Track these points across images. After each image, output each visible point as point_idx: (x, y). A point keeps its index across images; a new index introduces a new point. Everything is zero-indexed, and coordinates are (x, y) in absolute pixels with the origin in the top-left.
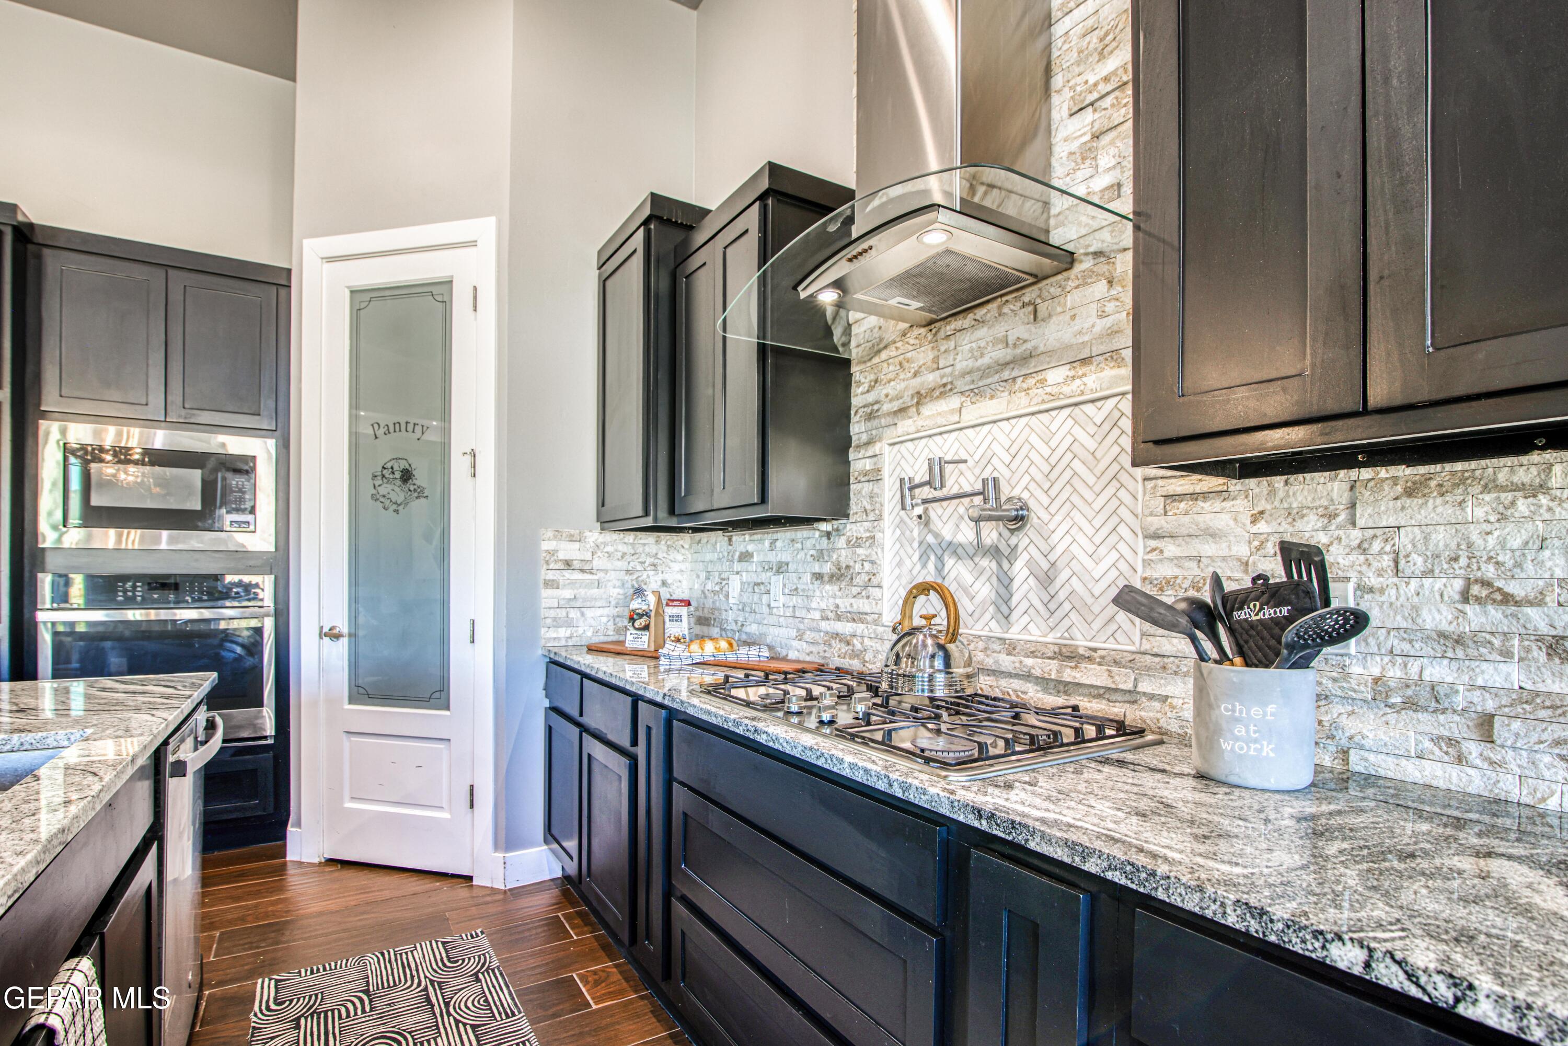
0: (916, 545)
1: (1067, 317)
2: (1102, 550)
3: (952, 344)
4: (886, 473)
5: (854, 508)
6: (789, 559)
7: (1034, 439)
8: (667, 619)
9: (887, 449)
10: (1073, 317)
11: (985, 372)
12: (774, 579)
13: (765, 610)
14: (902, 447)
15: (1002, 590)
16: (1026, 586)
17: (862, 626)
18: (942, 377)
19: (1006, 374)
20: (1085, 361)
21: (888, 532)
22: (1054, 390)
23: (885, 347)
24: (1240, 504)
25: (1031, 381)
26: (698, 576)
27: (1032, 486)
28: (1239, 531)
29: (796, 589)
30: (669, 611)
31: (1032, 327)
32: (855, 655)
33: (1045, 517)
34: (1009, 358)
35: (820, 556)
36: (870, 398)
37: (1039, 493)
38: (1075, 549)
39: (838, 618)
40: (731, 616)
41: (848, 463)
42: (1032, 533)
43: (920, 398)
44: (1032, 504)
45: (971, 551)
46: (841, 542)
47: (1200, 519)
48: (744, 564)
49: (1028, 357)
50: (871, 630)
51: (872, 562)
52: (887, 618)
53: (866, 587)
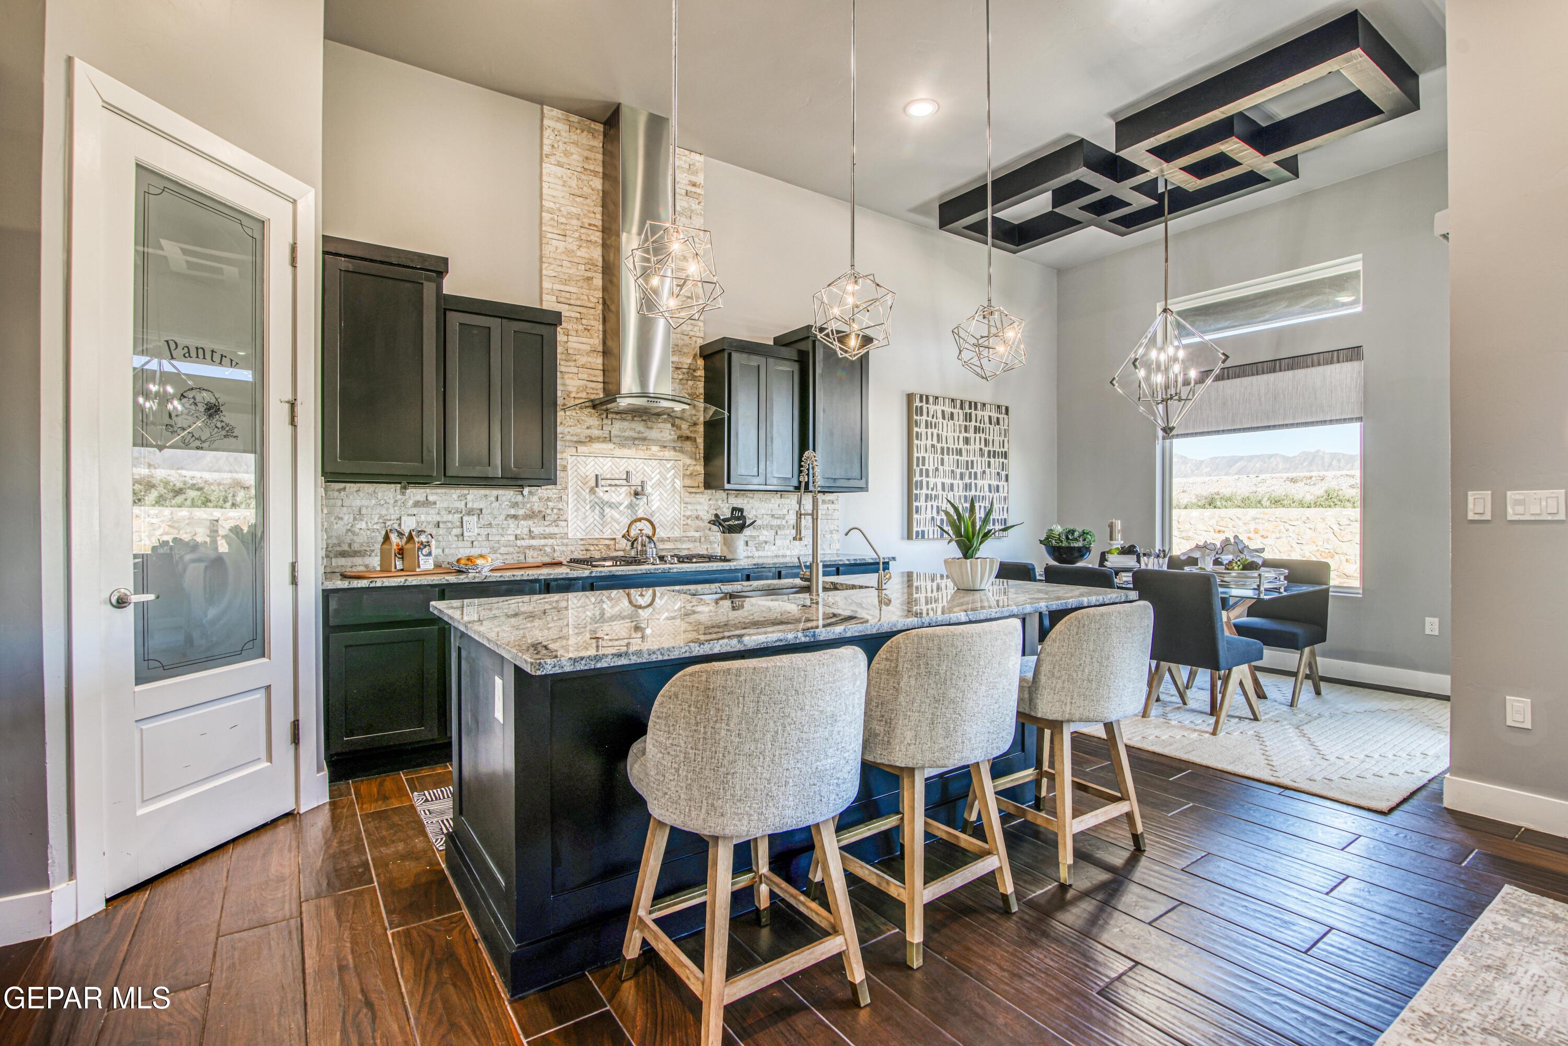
0: (588, 502)
1: (659, 430)
3: (609, 423)
4: (569, 467)
6: (482, 506)
9: (569, 457)
10: (661, 432)
11: (627, 438)
12: (465, 519)
13: (452, 538)
17: (552, 540)
18: (604, 434)
19: (635, 442)
20: (665, 447)
22: (653, 453)
24: (706, 496)
25: (645, 448)
29: (490, 524)
32: (545, 554)
34: (636, 437)
35: (515, 505)
38: (662, 506)
39: (533, 538)
42: (645, 500)
43: (591, 439)
46: (535, 499)
47: (697, 499)
48: (423, 510)
49: (644, 439)
50: (559, 542)
51: (559, 509)
52: (570, 536)
53: (555, 521)
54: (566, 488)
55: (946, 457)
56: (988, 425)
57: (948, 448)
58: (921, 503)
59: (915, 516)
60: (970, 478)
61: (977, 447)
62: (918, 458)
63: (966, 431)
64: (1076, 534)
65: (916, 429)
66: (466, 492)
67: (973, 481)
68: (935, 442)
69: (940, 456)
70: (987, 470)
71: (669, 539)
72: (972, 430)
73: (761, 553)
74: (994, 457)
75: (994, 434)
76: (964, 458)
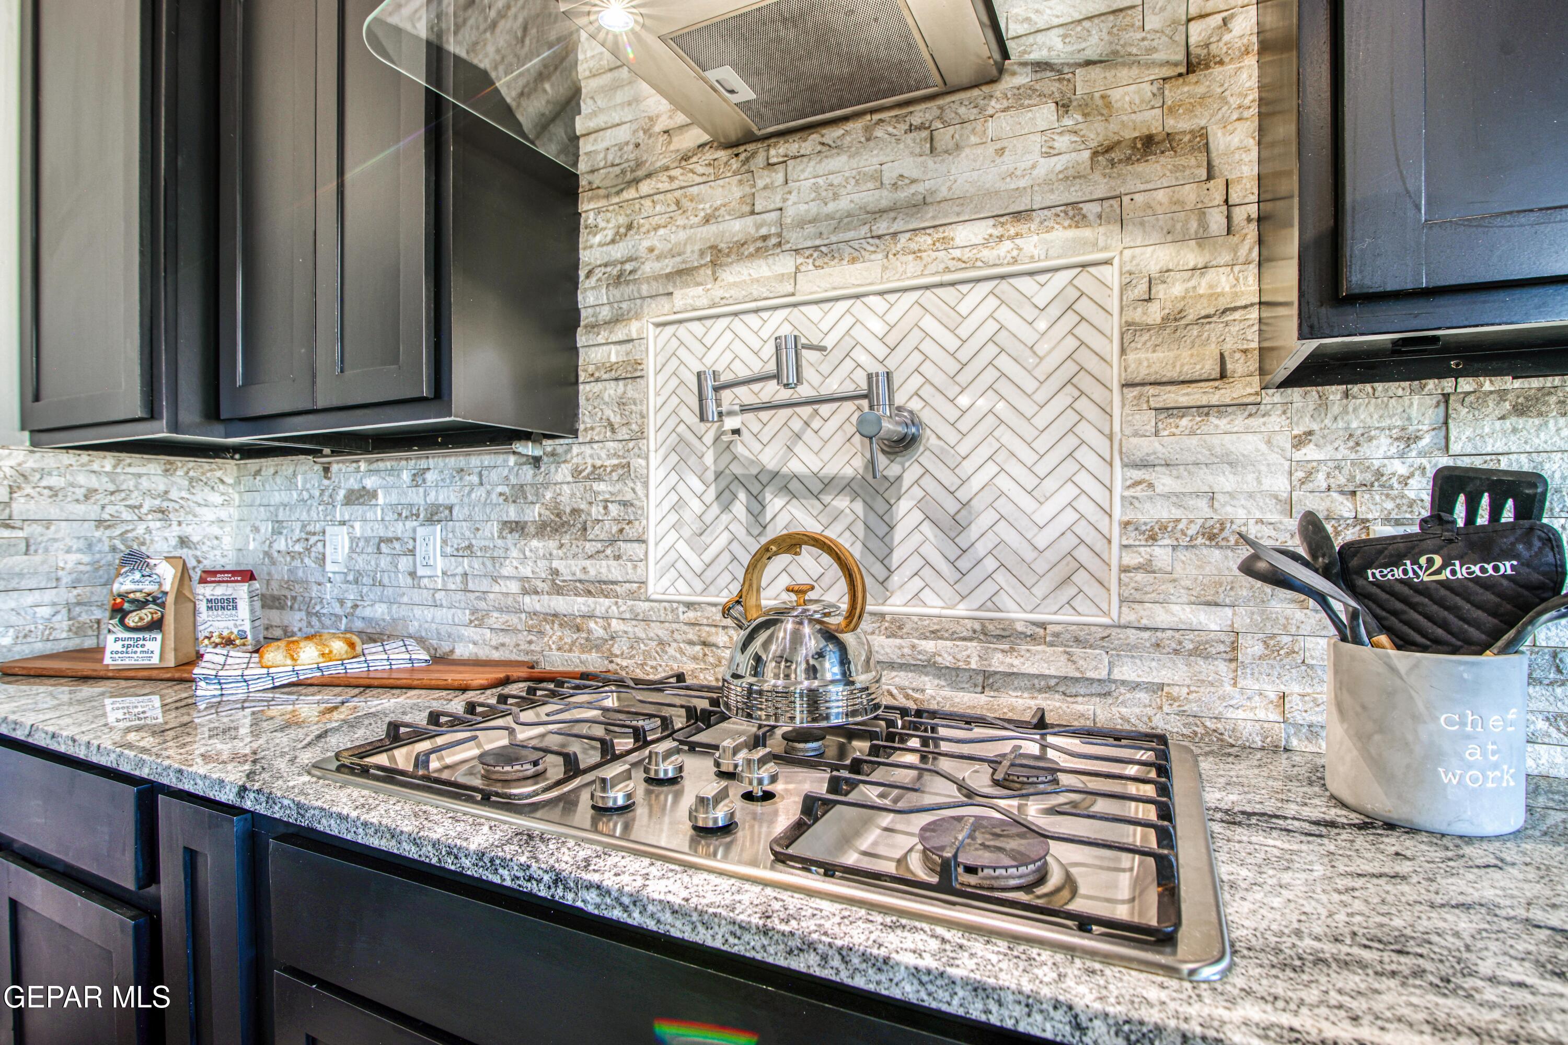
0: (710, 476)
1: (991, 148)
2: (1050, 484)
3: (779, 177)
4: (650, 366)
5: (585, 419)
6: (453, 499)
7: (928, 323)
8: (202, 606)
9: (652, 331)
10: (1001, 152)
11: (843, 221)
12: (421, 532)
13: (404, 580)
14: (682, 330)
15: (874, 544)
16: (917, 538)
17: (607, 602)
18: (758, 227)
19: (882, 227)
20: (1018, 216)
21: (654, 460)
22: (967, 254)
23: (649, 176)
24: (1275, 421)
25: (924, 240)
26: (256, 529)
27: (927, 392)
28: (1274, 457)
29: (470, 547)
30: (206, 591)
31: (930, 163)
32: (592, 645)
33: (951, 436)
34: (884, 203)
35: (518, 494)
36: (618, 252)
37: (939, 402)
38: (1003, 482)
39: (558, 590)
40: (329, 592)
41: (575, 350)
42: (927, 459)
43: (718, 256)
44: (926, 416)
45: (816, 487)
46: (563, 473)
47: (1215, 441)
48: (358, 510)
49: (920, 204)
50: (625, 606)
51: (625, 504)
52: (654, 589)
53: (612, 541)
54: (640, 435)
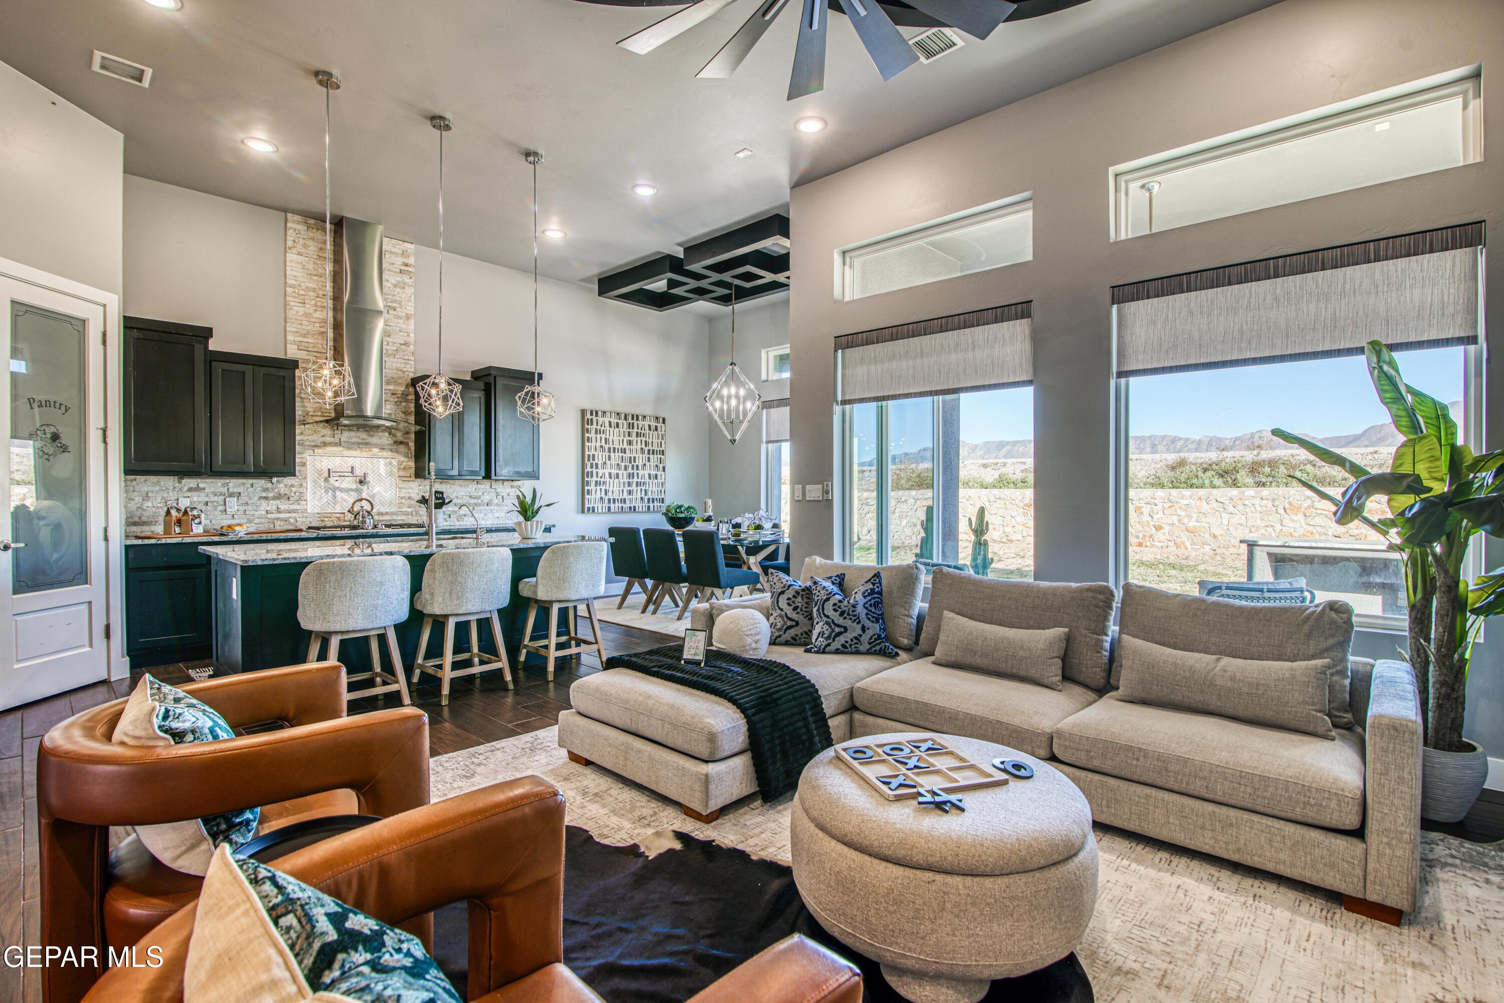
0: (322, 487)
2: (388, 491)
3: (339, 432)
4: (308, 463)
6: (240, 491)
7: (368, 463)
9: (313, 457)
11: (353, 443)
12: (227, 499)
17: (295, 514)
18: (335, 440)
19: (360, 446)
20: (384, 449)
21: (308, 483)
22: (374, 453)
23: (309, 423)
24: (417, 483)
25: (367, 450)
29: (247, 503)
32: (289, 523)
33: (372, 482)
34: (360, 443)
38: (381, 490)
39: (280, 512)
43: (325, 444)
46: (282, 485)
47: (409, 485)
48: (195, 493)
49: (367, 444)
50: (300, 515)
51: (300, 493)
52: (309, 511)
53: (297, 501)
54: (306, 478)
55: (612, 454)
56: (648, 431)
57: (614, 449)
58: (592, 487)
59: (587, 496)
60: (633, 469)
61: (639, 447)
62: (589, 456)
63: (629, 435)
64: (683, 509)
65: (587, 435)
66: (228, 481)
67: (635, 472)
68: (603, 443)
69: (607, 454)
70: (648, 464)
71: (387, 513)
72: (634, 435)
73: (461, 523)
74: (653, 454)
75: (653, 439)
76: (628, 455)
